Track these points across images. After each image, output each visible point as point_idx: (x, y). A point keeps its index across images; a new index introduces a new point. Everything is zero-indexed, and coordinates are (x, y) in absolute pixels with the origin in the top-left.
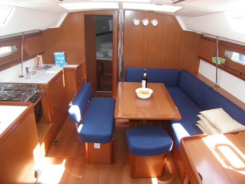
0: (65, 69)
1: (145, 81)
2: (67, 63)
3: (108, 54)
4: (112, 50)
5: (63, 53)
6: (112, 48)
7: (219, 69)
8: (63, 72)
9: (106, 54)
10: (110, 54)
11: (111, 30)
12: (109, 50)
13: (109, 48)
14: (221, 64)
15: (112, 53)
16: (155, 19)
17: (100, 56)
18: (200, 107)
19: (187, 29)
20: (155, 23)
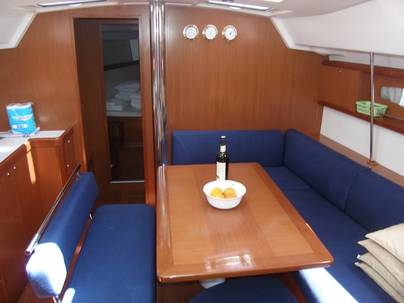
0: (32, 142)
1: (224, 165)
2: (39, 128)
3: (132, 104)
4: (139, 97)
5: (29, 105)
6: (140, 91)
7: (375, 127)
8: (29, 148)
9: (127, 104)
10: (136, 104)
11: (135, 59)
12: (133, 96)
13: (133, 93)
14: (379, 115)
15: (140, 101)
16: (230, 24)
17: (114, 109)
18: (344, 211)
19: (297, 45)
20: (230, 33)
